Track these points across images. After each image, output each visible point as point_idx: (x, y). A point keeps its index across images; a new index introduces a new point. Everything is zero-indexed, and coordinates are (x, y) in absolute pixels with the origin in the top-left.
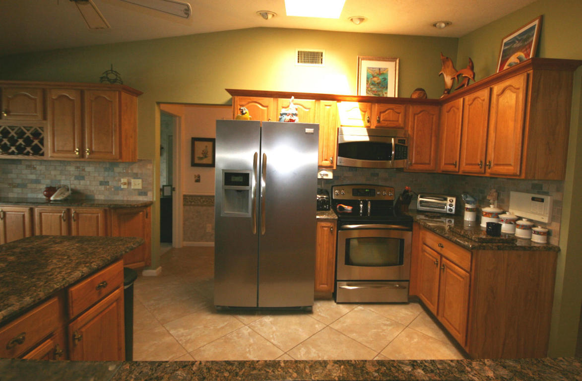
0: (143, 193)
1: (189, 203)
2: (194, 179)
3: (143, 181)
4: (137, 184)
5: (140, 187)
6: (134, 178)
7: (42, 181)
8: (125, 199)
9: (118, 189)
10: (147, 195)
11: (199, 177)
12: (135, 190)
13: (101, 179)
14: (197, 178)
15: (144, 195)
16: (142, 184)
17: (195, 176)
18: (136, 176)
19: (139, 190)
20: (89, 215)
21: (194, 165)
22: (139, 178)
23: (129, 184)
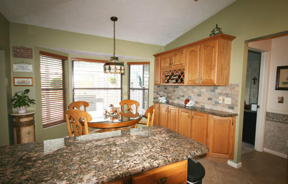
0: (231, 107)
1: (271, 119)
2: (277, 100)
3: (232, 99)
4: (228, 101)
5: (230, 103)
6: (226, 97)
7: (185, 96)
8: (220, 110)
9: (217, 103)
10: (234, 109)
11: (282, 98)
12: (226, 105)
13: (209, 96)
14: (280, 100)
15: (232, 109)
16: (231, 101)
17: (279, 98)
18: (227, 95)
19: (229, 105)
20: (200, 117)
21: (278, 88)
22: (230, 97)
23: (224, 100)
